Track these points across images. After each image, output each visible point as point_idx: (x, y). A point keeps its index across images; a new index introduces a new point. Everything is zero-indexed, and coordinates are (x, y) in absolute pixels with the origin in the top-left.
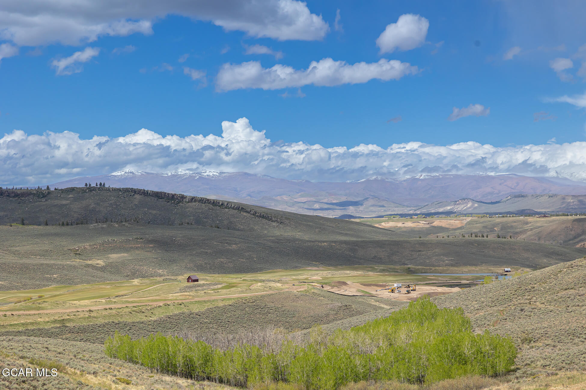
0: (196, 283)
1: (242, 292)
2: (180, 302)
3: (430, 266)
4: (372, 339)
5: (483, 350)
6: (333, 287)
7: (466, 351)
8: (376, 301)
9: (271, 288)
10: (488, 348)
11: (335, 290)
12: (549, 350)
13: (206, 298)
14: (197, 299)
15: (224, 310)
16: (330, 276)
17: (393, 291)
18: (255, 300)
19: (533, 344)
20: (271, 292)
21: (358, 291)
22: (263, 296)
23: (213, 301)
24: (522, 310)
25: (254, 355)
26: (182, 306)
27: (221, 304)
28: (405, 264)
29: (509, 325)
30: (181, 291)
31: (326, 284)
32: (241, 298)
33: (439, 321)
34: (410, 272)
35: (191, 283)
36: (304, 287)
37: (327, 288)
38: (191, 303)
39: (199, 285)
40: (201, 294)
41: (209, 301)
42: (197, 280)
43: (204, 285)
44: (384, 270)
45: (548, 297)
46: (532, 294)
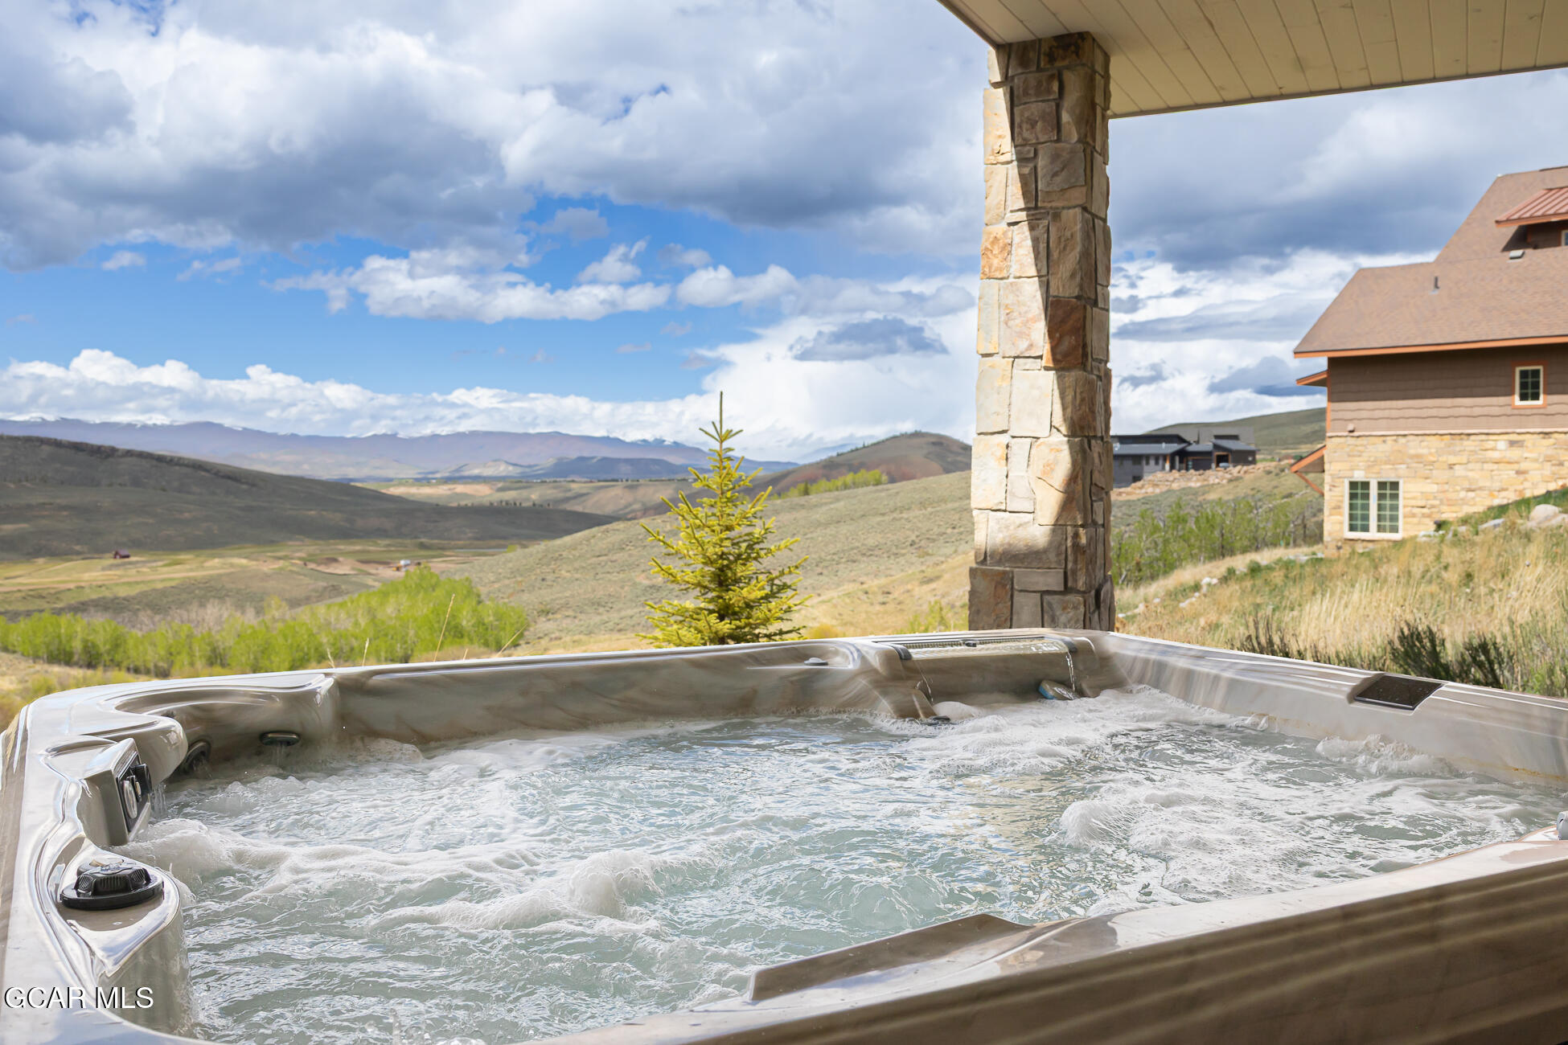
0: (126, 560)
1: (191, 570)
2: (100, 583)
3: (449, 539)
4: (349, 616)
5: (486, 621)
6: (319, 564)
7: (464, 623)
8: (375, 580)
9: (232, 565)
10: (491, 618)
11: (322, 568)
12: (568, 621)
13: (139, 579)
14: (123, 580)
15: (163, 593)
16: (318, 552)
17: (398, 569)
18: (211, 578)
19: (550, 616)
20: (232, 570)
21: (353, 569)
22: (220, 575)
23: (149, 582)
24: (543, 580)
25: (183, 635)
26: (103, 589)
27: (160, 586)
28: (416, 537)
29: (525, 597)
30: (103, 569)
31: (310, 561)
32: (189, 578)
33: (439, 593)
34: (423, 546)
35: (119, 561)
36: (281, 563)
37: (312, 566)
38: (117, 585)
39: (130, 563)
40: (132, 574)
41: (142, 582)
42: (128, 557)
43: (137, 562)
44: (389, 545)
45: (576, 565)
46: (559, 563)
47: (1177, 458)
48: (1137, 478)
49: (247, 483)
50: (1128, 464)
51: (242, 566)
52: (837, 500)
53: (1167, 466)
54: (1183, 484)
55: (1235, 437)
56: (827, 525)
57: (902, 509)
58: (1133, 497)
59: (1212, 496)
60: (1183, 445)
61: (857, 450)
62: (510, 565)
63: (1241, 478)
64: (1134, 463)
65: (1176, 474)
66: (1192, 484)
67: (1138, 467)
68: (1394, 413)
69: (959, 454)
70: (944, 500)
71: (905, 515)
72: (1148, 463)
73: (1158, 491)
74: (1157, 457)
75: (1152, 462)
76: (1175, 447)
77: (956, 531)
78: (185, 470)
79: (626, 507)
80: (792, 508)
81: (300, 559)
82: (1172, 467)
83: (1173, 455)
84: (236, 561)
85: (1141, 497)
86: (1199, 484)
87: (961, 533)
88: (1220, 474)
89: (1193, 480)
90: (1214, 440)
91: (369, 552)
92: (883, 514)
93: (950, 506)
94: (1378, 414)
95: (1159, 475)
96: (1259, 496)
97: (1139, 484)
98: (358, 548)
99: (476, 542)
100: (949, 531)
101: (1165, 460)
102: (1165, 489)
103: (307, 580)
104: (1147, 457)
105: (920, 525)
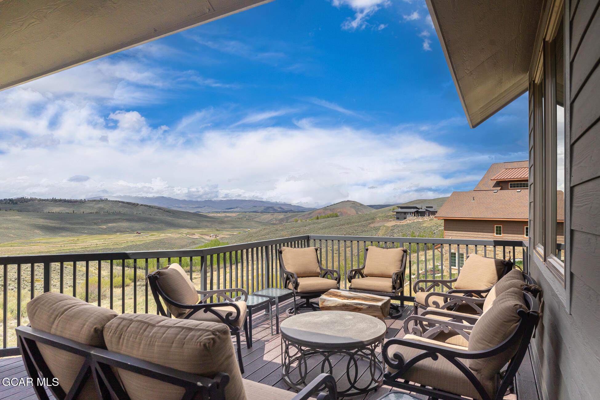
1: (156, 237)
3: (224, 229)
6: (190, 235)
8: (204, 240)
9: (167, 236)
11: (191, 237)
14: (139, 240)
15: (149, 243)
16: (190, 232)
17: (211, 237)
18: (161, 240)
21: (199, 237)
22: (164, 239)
23: (145, 240)
26: (133, 242)
27: (148, 241)
30: (134, 237)
31: (188, 234)
32: (156, 239)
34: (217, 230)
35: (138, 234)
36: (180, 235)
37: (188, 236)
38: (137, 241)
39: (141, 235)
40: (141, 238)
41: (143, 240)
42: (140, 233)
43: (143, 235)
44: (209, 230)
45: (256, 238)
46: (252, 237)
47: (416, 213)
48: (405, 218)
49: (172, 213)
50: (403, 214)
51: (170, 236)
52: (326, 221)
53: (413, 215)
54: (418, 220)
55: (432, 207)
56: (322, 229)
57: (342, 225)
58: (404, 224)
59: (425, 225)
60: (418, 210)
61: (332, 205)
62: (239, 238)
63: (433, 219)
64: (404, 214)
65: (415, 217)
66: (420, 220)
67: (405, 215)
68: (462, 235)
69: (359, 206)
70: (354, 223)
71: (343, 227)
72: (408, 214)
73: (411, 222)
74: (410, 213)
75: (409, 214)
76: (415, 210)
77: (356, 232)
78: (156, 210)
79: (271, 220)
80: (314, 223)
81: (185, 233)
82: (415, 216)
83: (415, 212)
84: (168, 235)
85: (406, 223)
86: (422, 220)
87: (358, 233)
88: (428, 218)
89: (420, 219)
90: (426, 208)
91: (203, 232)
92: (337, 226)
93: (355, 224)
94: (457, 235)
95: (411, 217)
96: (437, 226)
97: (405, 220)
98: (201, 231)
99: (231, 229)
100: (355, 232)
101: (413, 213)
102: (413, 221)
103: (186, 240)
104: (408, 213)
105: (347, 230)
